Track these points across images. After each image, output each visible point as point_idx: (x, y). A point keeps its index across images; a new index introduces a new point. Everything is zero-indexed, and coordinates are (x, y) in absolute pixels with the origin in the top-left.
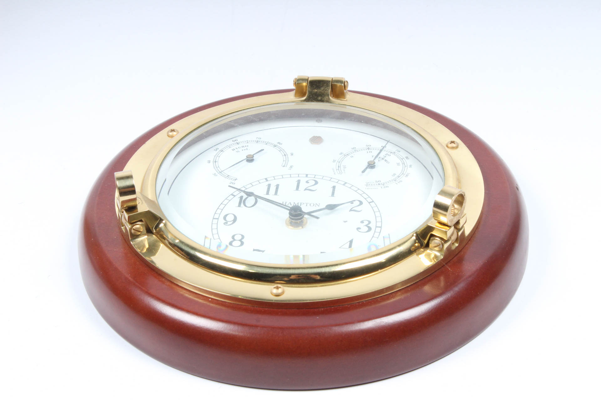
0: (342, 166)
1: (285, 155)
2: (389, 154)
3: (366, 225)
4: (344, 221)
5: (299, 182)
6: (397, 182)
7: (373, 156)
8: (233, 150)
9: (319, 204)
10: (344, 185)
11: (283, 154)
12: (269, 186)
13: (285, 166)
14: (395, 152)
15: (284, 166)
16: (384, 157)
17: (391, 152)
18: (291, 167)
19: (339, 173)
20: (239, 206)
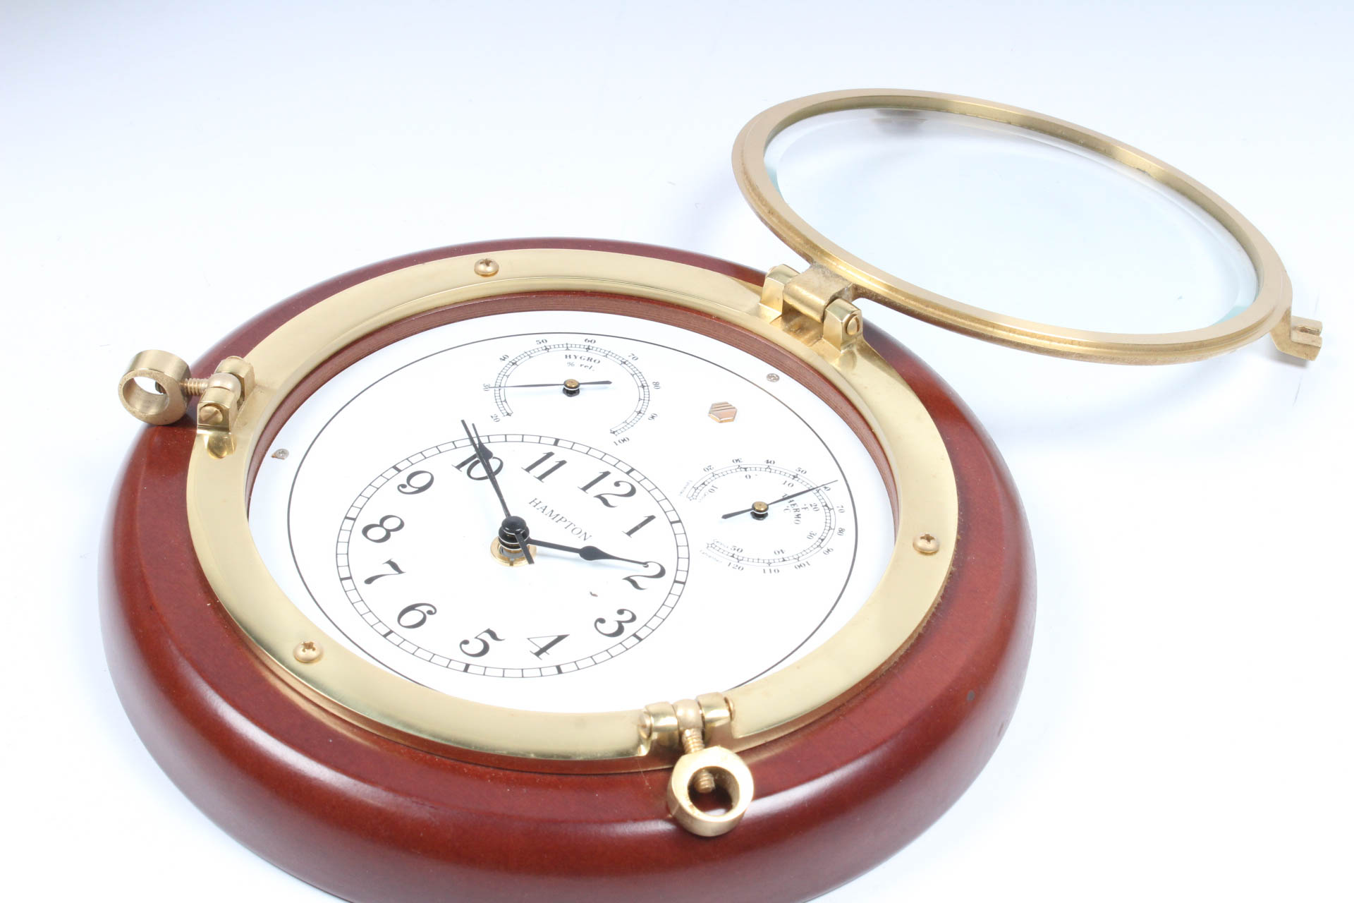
0: (710, 485)
2: (819, 506)
3: (620, 623)
4: (591, 593)
5: (606, 474)
6: (767, 568)
10: (672, 523)
12: (549, 455)
13: (616, 433)
14: (833, 509)
16: (803, 508)
17: (826, 506)
18: (624, 441)
19: (690, 495)
20: (459, 467)
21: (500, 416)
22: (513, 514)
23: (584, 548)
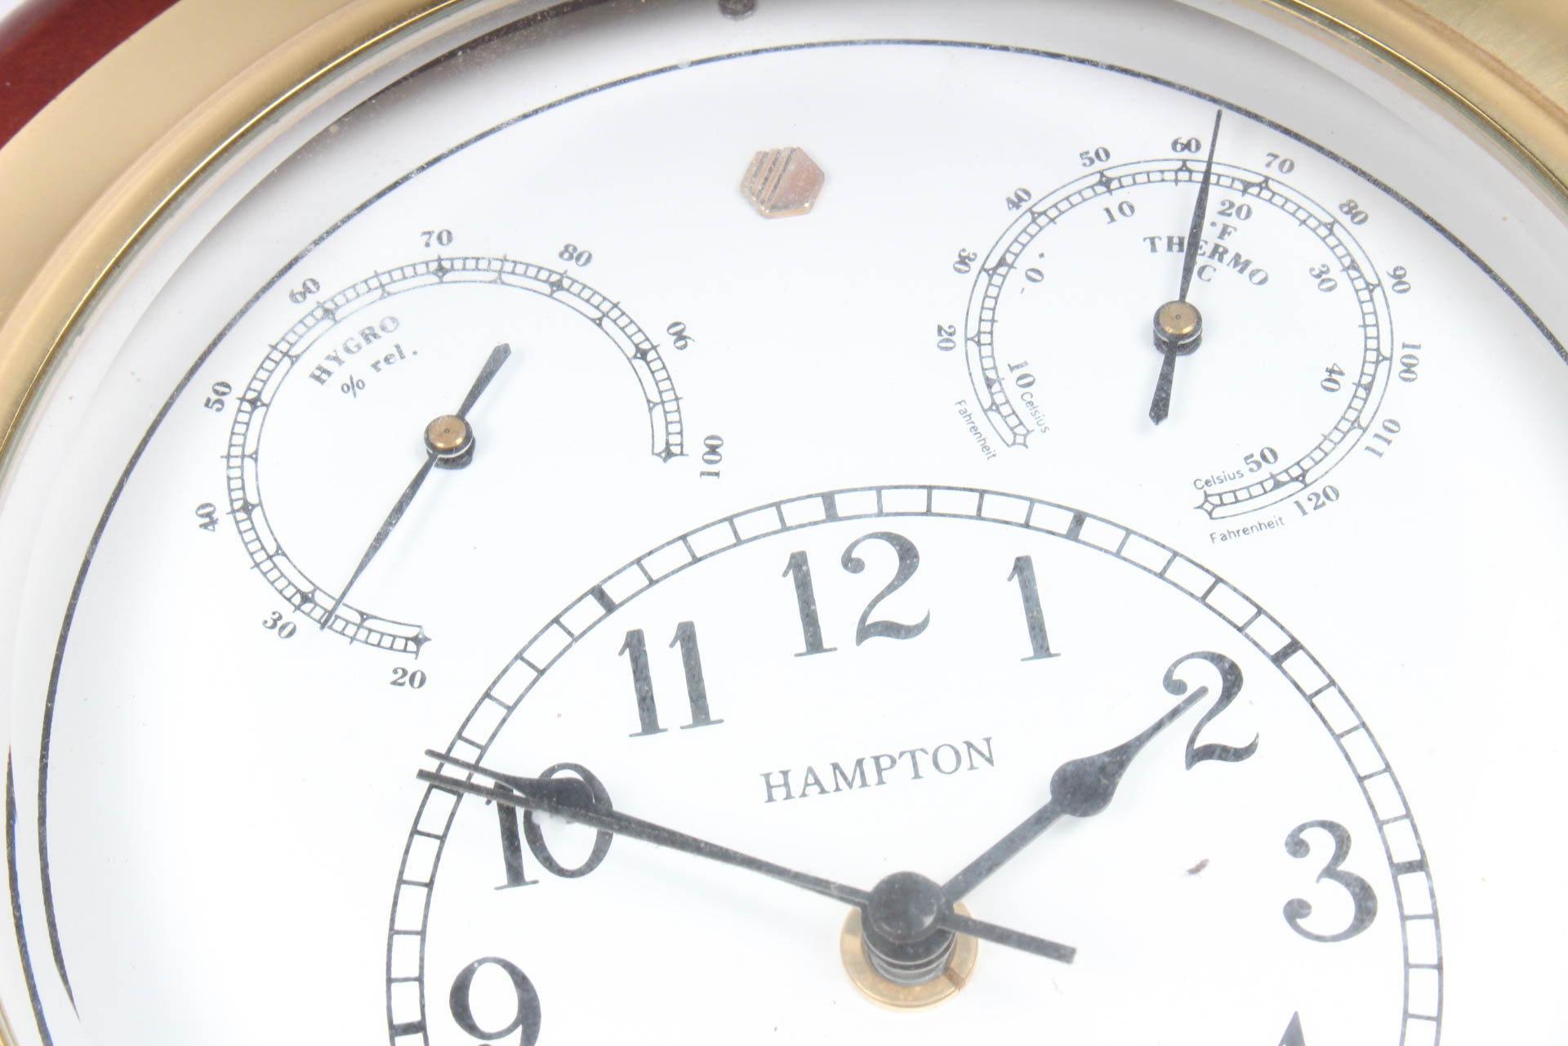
0: (1003, 371)
1: (643, 355)
2: (1238, 199)
3: (1330, 872)
4: (1187, 870)
5: (798, 565)
6: (1368, 439)
7: (1152, 240)
8: (320, 375)
9: (988, 740)
10: (1073, 534)
11: (631, 351)
12: (635, 644)
13: (676, 450)
14: (1267, 179)
15: (668, 454)
16: (1221, 237)
17: (1247, 186)
18: (713, 450)
19: (1009, 438)
20: (516, 875)
21: (409, 663)
22: (867, 883)
23: (1053, 792)
